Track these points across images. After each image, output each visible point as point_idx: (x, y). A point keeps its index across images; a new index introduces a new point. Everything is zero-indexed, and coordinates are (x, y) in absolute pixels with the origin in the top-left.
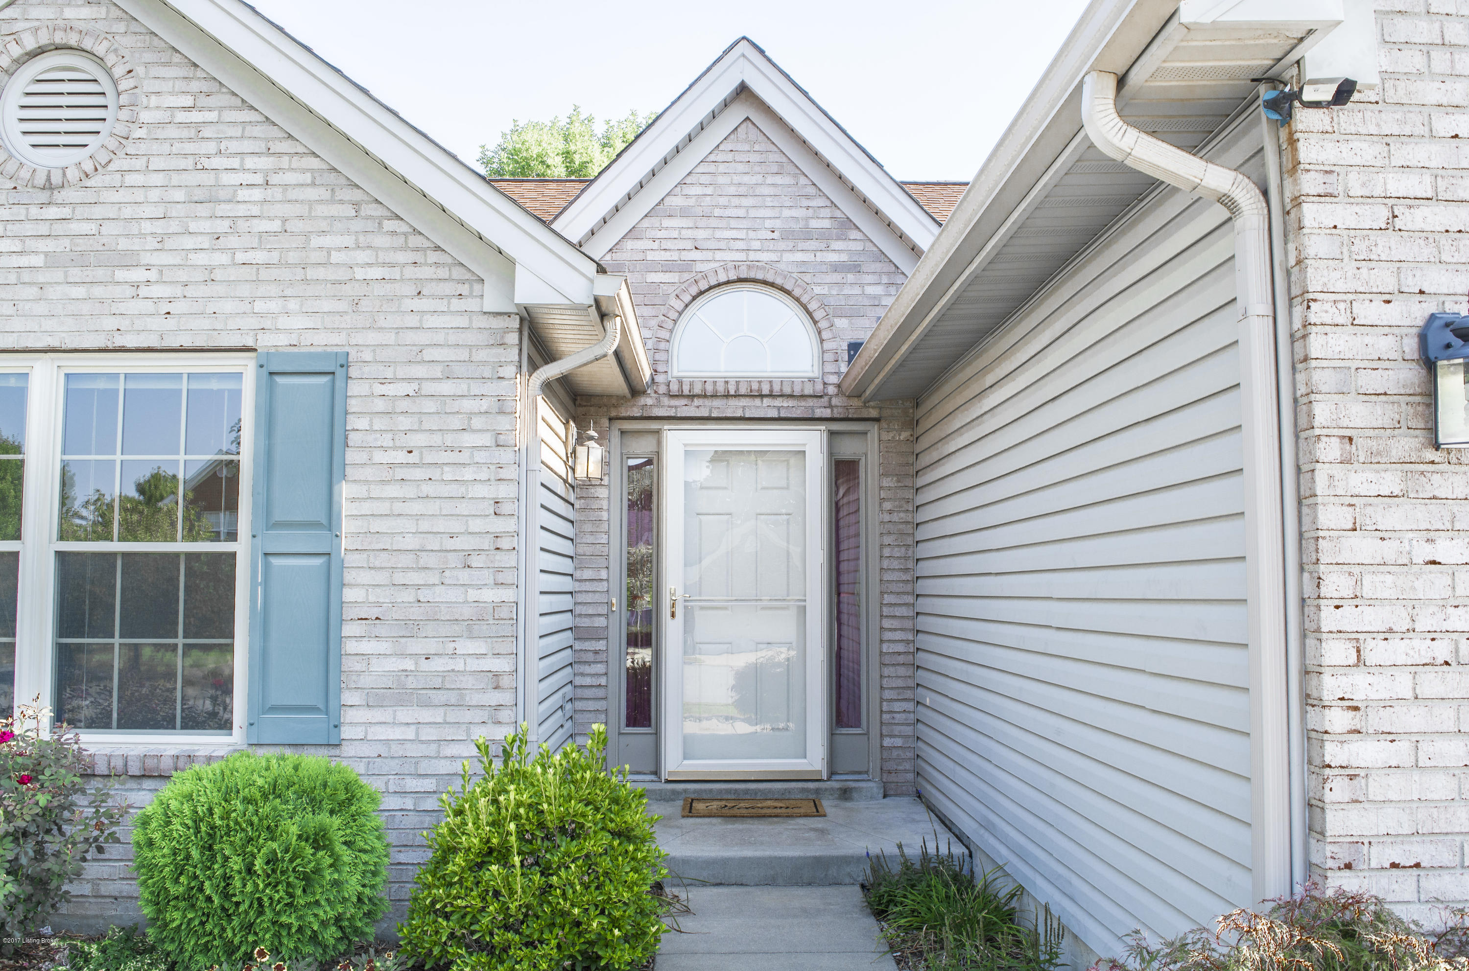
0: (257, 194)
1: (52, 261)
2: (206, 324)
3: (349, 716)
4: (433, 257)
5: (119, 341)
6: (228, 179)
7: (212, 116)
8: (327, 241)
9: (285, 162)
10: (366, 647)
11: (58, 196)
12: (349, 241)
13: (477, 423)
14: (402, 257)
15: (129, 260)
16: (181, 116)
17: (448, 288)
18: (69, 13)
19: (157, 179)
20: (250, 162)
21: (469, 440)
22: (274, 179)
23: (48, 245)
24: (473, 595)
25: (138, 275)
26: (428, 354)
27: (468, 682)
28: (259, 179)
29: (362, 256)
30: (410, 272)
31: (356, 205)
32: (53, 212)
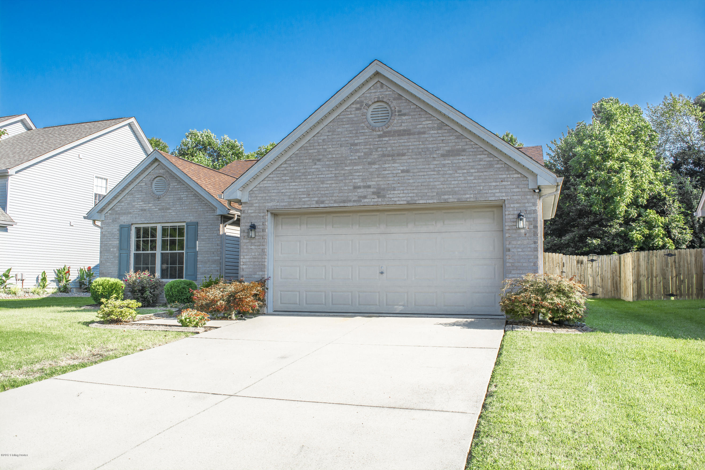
0: (186, 198)
1: (159, 209)
2: (179, 218)
3: (198, 276)
4: (209, 207)
5: (168, 221)
6: (182, 196)
7: (180, 186)
8: (195, 205)
9: (189, 193)
10: (201, 266)
11: (160, 199)
12: (198, 205)
13: (215, 232)
14: (205, 207)
15: (169, 209)
16: (175, 187)
17: (211, 212)
18: (160, 171)
19: (172, 196)
20: (185, 193)
21: (213, 235)
22: (188, 196)
23: (159, 207)
24: (214, 258)
25: (170, 211)
26: (209, 222)
27: (214, 271)
28: (186, 196)
29: (200, 207)
30: (206, 209)
31: (199, 199)
32: (159, 202)
